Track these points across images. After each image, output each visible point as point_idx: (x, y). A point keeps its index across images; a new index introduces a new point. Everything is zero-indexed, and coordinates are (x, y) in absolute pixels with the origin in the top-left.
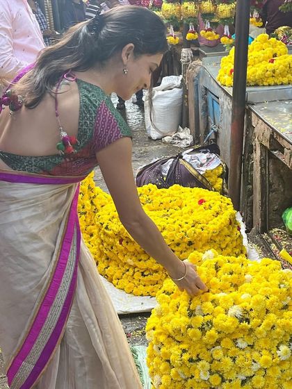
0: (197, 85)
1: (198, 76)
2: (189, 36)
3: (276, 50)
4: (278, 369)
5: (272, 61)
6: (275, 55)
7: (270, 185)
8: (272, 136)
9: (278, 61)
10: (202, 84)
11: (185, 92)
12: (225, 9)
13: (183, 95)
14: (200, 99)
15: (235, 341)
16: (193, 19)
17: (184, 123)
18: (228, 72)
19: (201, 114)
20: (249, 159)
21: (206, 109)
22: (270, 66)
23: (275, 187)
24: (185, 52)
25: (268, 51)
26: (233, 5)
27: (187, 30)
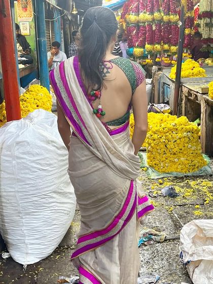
0: (159, 82)
1: (160, 78)
2: (157, 60)
3: (194, 65)
4: (184, 139)
5: (193, 69)
6: (194, 67)
7: (188, 112)
8: (188, 91)
9: (194, 69)
10: (162, 81)
11: (153, 86)
12: (174, 49)
13: (152, 88)
14: (161, 88)
15: (172, 132)
16: (160, 52)
17: (152, 101)
18: (174, 73)
19: (161, 95)
20: (181, 104)
21: (163, 93)
22: (191, 71)
23: (190, 112)
24: (154, 68)
25: (191, 66)
26: (177, 47)
27: (156, 57)
